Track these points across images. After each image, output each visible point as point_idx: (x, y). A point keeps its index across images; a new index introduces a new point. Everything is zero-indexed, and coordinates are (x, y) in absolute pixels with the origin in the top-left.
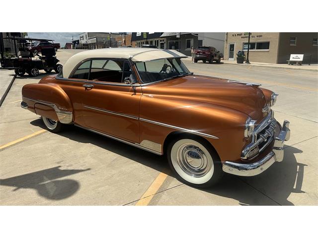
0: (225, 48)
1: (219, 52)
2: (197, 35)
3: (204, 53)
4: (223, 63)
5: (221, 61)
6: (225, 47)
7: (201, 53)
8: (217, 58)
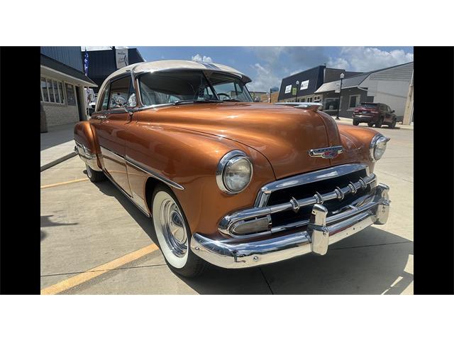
0: (406, 108)
1: (394, 111)
2: (367, 89)
3: (368, 112)
4: (398, 128)
5: (397, 125)
6: (407, 105)
7: (364, 113)
8: (390, 121)
